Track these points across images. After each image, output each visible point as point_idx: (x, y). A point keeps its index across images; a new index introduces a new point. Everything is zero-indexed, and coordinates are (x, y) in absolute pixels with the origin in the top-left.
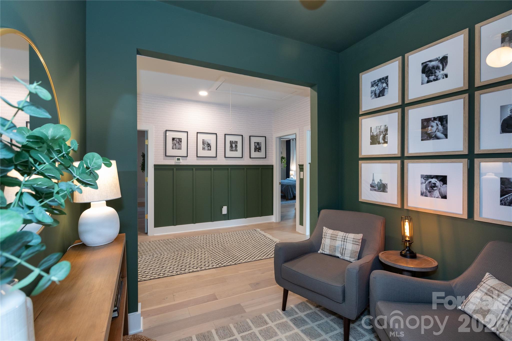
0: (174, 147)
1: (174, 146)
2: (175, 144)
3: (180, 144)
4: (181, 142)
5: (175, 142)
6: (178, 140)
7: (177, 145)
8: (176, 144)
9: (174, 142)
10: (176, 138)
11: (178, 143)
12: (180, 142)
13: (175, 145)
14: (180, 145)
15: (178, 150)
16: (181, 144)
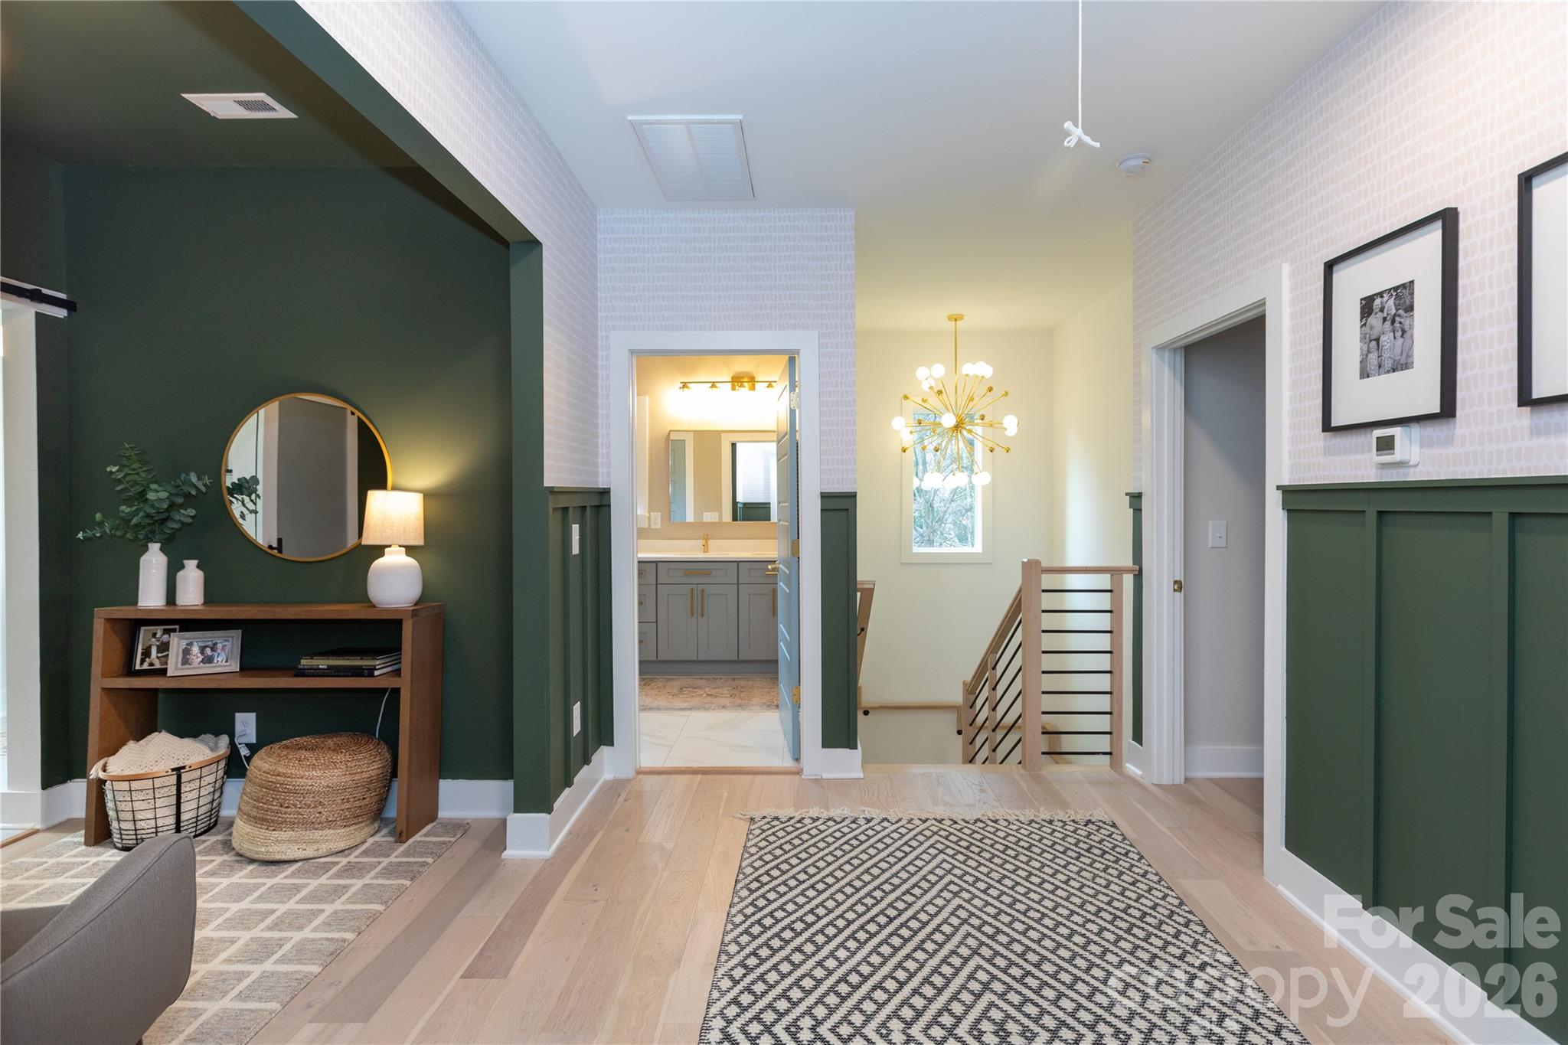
0: (1373, 358)
1: (1369, 352)
2: (1377, 340)
3: (1406, 327)
4: (1410, 308)
5: (1375, 320)
6: (1391, 302)
7: (1386, 339)
8: (1382, 338)
9: (1372, 328)
10: (1381, 294)
11: (1393, 322)
12: (1406, 311)
13: (1374, 343)
14: (1404, 332)
15: (1392, 375)
16: (1411, 327)
